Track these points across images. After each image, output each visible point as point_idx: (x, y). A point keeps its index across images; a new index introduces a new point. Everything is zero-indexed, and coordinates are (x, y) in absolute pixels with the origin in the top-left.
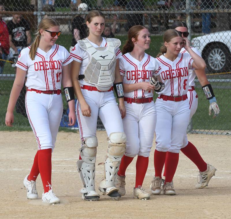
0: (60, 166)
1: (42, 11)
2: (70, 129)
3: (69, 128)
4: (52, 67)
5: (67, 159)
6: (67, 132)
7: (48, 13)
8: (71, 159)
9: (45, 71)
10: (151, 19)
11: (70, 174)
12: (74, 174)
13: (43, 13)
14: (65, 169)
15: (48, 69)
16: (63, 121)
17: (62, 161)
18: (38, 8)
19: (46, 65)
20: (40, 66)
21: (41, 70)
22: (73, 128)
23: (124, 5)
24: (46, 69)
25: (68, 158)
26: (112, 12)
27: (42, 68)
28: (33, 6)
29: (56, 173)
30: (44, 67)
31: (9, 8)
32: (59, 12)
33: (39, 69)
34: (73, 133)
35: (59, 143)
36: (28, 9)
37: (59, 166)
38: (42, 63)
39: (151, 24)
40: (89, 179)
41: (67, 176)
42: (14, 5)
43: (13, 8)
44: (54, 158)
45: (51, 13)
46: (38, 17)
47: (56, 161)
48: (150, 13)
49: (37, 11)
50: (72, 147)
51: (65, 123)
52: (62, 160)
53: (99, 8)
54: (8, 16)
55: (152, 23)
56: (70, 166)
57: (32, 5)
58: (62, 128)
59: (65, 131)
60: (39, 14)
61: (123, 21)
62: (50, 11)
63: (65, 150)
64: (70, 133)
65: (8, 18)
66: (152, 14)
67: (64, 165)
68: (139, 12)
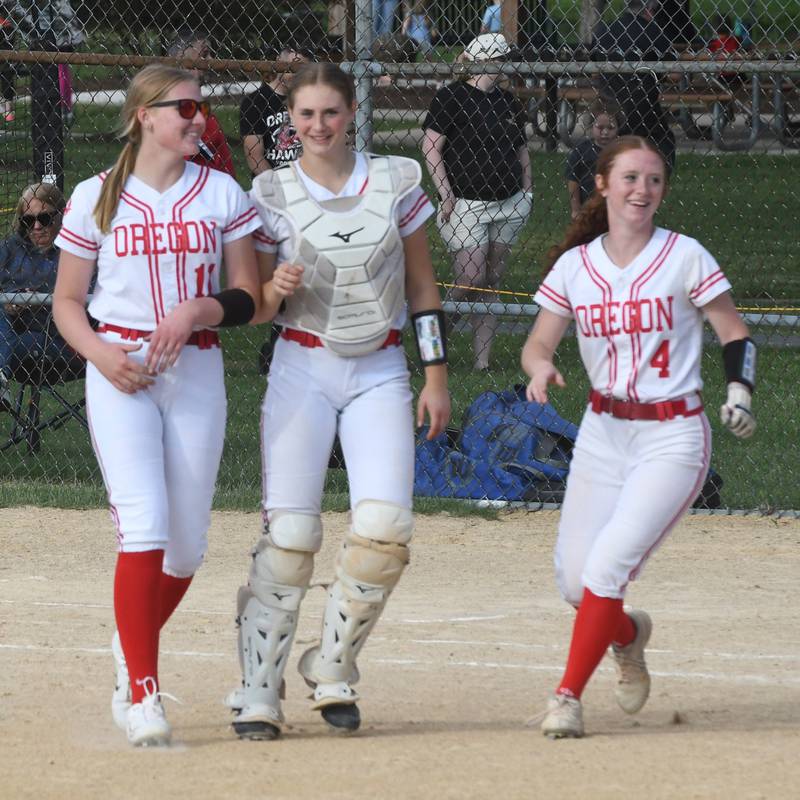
0: (436, 644)
1: (371, 60)
2: (474, 505)
3: (469, 502)
4: (177, 246)
5: (461, 619)
6: (460, 516)
7: (393, 68)
8: (477, 618)
9: (153, 257)
10: (784, 90)
11: (474, 674)
12: (486, 674)
13: (377, 67)
14: (452, 655)
15: (164, 251)
16: (449, 476)
17: (442, 627)
18: (355, 49)
19: (155, 238)
20: (135, 239)
21: (135, 253)
22: (484, 503)
23: (680, 40)
24: (156, 252)
25: (466, 615)
26: (635, 64)
27: (140, 245)
28: (337, 40)
29: (421, 672)
30: (147, 245)
31: (248, 50)
32: (434, 64)
33: (130, 249)
34: (483, 521)
35: (432, 558)
36: (319, 52)
37: (429, 646)
38: (141, 229)
39: (786, 110)
40: (260, 661)
41: (460, 682)
42: (267, 35)
43: (262, 47)
44: (413, 613)
45: (406, 67)
46: (356, 82)
47: (420, 626)
48: (780, 69)
49: (353, 58)
50: (478, 573)
51: (453, 484)
52: (441, 621)
53: (586, 50)
54: (245, 79)
55: (787, 106)
56: (470, 646)
57: (333, 39)
58: (444, 500)
59: (454, 512)
60: (359, 71)
61: (678, 101)
62: (401, 59)
63: (455, 583)
64: (470, 520)
65: (243, 84)
66: (789, 73)
67: (448, 639)
68: (738, 65)
